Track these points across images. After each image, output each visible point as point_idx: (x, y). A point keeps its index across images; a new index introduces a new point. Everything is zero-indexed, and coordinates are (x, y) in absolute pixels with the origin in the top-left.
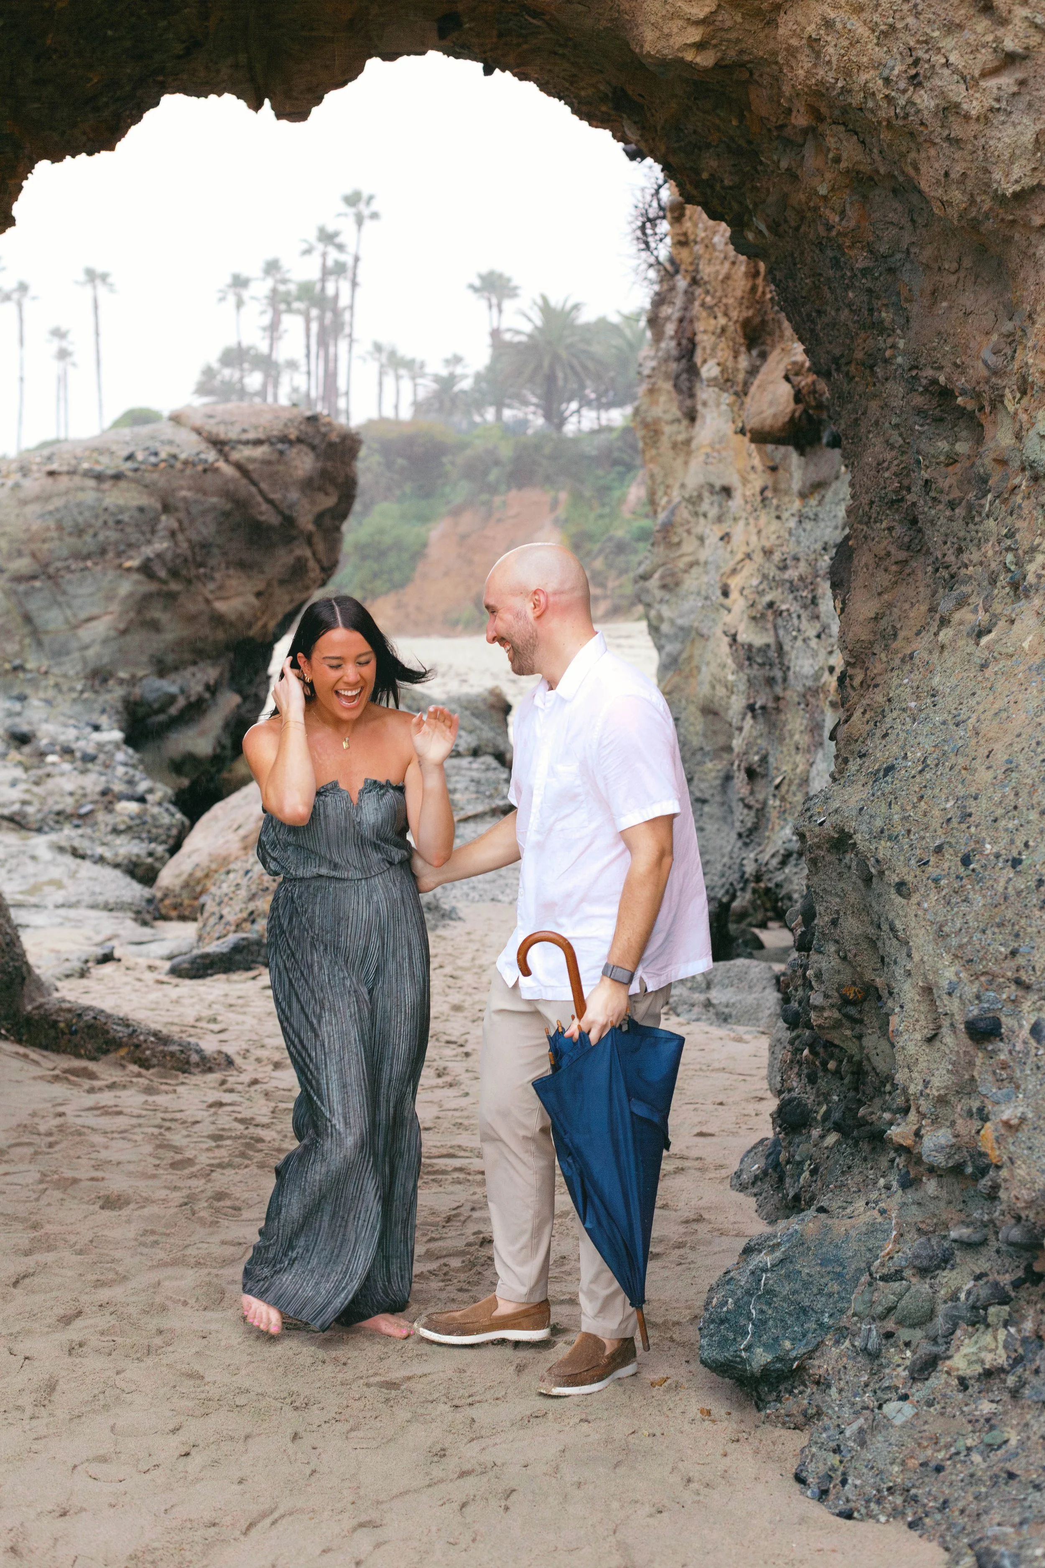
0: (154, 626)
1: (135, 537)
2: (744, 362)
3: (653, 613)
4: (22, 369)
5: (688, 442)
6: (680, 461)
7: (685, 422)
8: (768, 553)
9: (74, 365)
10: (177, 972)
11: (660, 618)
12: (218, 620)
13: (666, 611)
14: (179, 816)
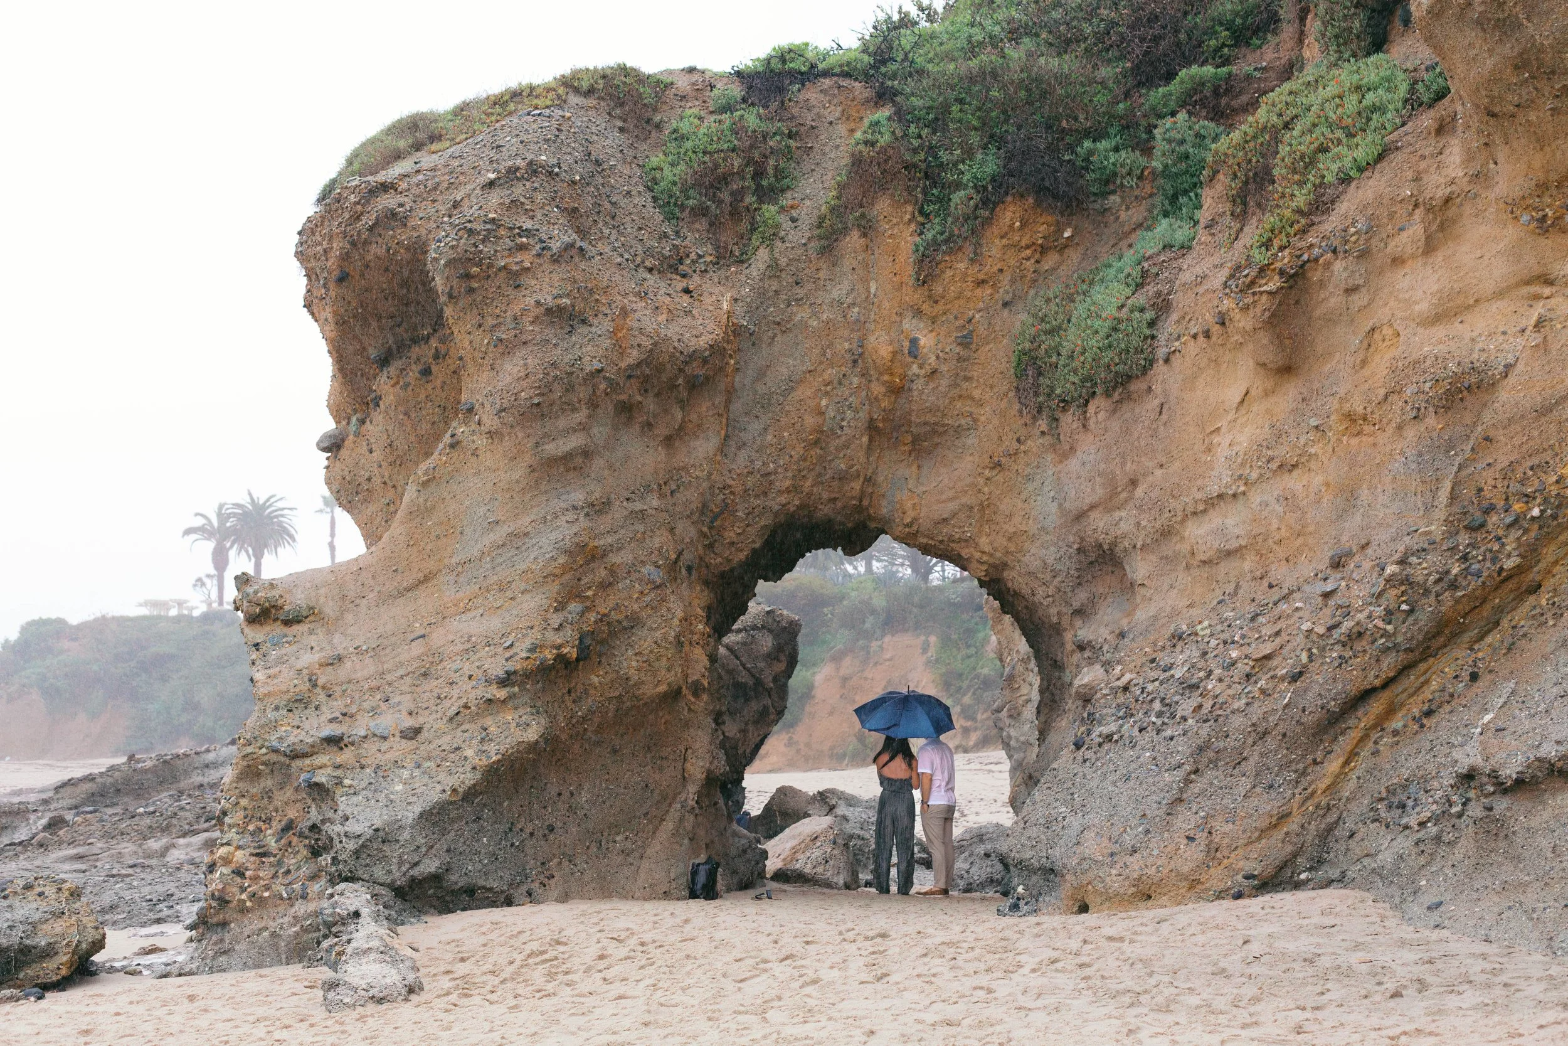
11: (1009, 737)
13: (1013, 732)
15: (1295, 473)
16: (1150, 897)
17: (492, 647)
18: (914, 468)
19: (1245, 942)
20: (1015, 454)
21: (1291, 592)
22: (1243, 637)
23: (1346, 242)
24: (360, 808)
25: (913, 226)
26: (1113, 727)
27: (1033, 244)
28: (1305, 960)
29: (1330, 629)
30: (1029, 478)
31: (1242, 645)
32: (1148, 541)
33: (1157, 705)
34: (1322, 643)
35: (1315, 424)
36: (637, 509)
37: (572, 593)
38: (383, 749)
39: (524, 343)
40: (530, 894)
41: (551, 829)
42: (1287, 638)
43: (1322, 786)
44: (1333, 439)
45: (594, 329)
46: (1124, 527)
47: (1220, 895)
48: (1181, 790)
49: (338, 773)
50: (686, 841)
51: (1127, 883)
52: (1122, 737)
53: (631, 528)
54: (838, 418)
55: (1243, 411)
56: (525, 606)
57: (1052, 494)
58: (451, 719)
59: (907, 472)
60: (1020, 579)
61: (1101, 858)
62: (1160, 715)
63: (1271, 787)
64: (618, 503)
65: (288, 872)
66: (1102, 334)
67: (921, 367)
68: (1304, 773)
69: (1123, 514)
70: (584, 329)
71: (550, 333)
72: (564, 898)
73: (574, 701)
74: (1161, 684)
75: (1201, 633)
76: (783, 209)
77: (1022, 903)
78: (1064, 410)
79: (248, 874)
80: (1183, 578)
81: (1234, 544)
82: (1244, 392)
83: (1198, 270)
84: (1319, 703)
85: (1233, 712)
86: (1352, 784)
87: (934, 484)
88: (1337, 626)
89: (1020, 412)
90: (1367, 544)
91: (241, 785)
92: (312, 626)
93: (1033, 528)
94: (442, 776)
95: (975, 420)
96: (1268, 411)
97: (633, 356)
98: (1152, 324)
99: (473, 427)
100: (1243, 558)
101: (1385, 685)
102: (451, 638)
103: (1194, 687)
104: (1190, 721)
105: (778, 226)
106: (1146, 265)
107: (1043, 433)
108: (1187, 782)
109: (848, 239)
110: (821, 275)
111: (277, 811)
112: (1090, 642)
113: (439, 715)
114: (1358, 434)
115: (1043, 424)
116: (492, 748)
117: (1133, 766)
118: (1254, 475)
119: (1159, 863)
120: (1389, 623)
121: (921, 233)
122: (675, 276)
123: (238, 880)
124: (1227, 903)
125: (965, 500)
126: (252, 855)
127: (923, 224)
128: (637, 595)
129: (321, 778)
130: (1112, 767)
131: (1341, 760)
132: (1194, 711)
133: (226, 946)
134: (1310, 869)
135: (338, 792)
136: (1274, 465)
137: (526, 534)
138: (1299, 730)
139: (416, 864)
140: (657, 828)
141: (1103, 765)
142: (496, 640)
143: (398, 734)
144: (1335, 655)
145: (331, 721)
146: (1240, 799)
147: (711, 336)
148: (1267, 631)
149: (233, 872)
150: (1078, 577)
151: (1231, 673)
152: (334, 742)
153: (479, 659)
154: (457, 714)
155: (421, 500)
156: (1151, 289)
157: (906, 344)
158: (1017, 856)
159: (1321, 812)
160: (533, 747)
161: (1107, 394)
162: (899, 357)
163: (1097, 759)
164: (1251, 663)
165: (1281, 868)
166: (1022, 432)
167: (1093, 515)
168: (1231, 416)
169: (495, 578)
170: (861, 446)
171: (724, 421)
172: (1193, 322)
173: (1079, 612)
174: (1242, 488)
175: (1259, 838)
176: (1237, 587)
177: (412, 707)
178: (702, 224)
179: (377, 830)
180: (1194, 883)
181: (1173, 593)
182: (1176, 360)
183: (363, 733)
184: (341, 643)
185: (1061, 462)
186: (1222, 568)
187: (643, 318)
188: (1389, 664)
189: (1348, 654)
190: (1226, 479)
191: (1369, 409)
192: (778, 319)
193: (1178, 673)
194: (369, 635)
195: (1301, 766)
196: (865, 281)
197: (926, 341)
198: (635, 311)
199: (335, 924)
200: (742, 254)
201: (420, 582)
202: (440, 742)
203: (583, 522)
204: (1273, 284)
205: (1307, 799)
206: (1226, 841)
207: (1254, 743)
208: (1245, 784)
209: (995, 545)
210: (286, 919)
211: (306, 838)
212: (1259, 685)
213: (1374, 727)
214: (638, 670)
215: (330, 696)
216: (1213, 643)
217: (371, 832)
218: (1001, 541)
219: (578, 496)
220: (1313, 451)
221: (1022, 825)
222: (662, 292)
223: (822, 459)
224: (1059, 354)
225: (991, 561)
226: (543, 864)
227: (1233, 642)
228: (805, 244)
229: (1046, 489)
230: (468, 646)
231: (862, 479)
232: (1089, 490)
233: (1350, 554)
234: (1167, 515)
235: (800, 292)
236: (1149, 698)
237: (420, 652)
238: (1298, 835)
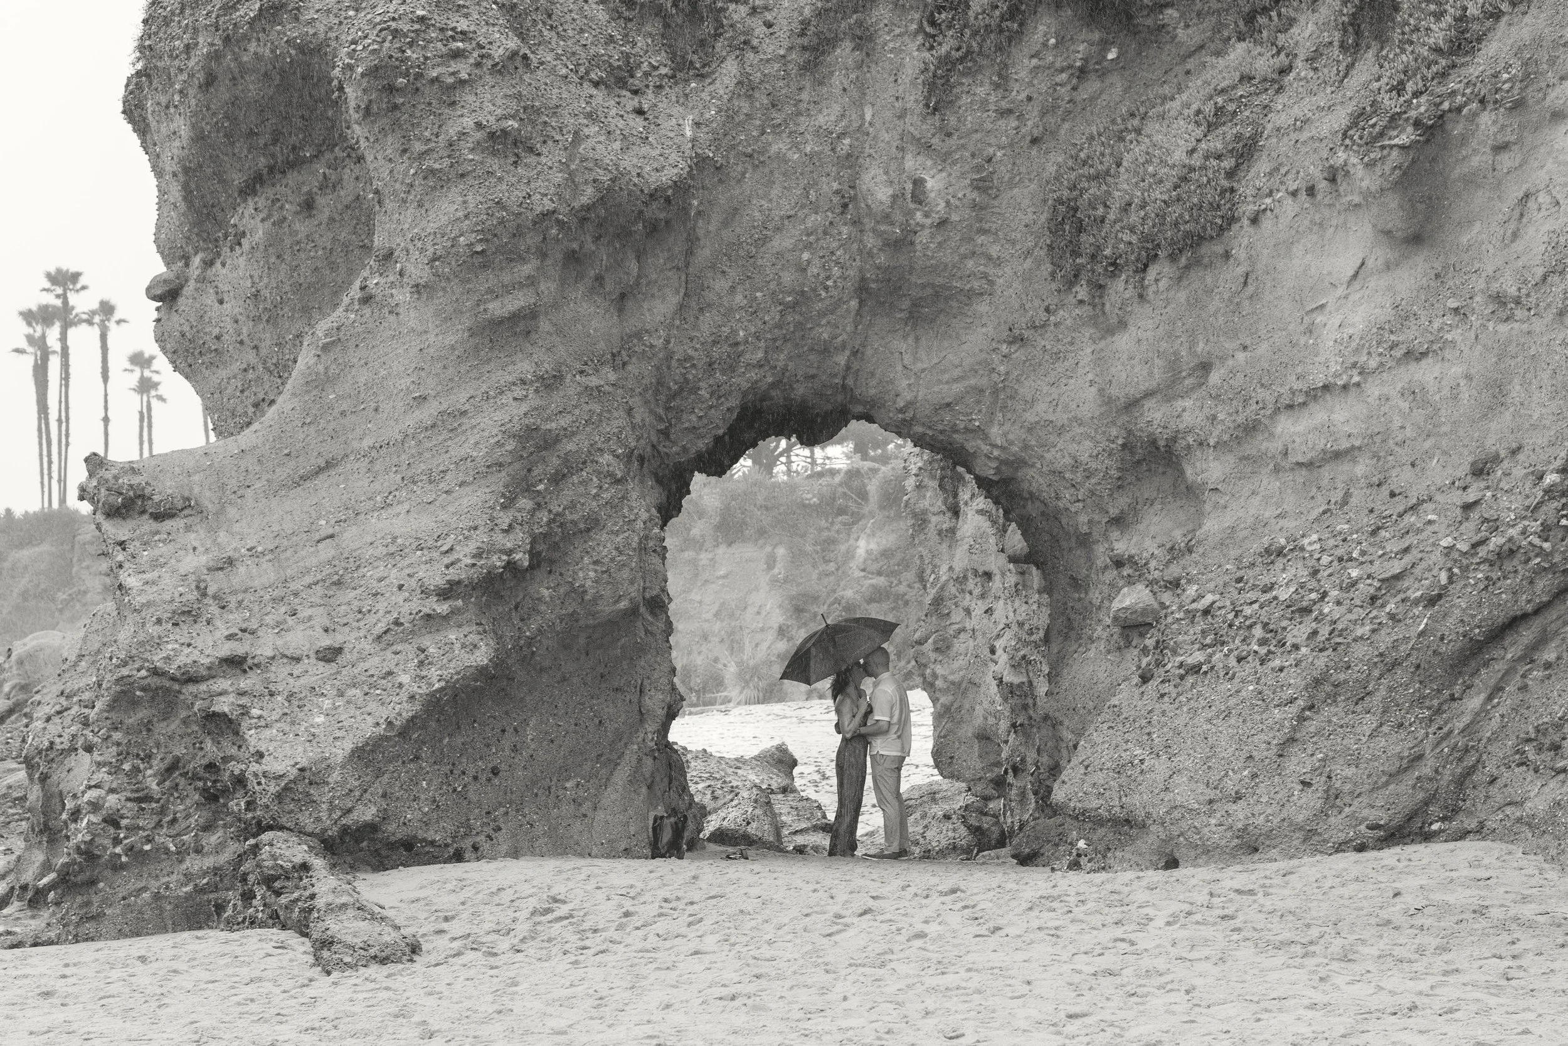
3: (928, 671)
4: (106, 408)
5: (952, 531)
6: (945, 546)
7: (949, 515)
8: (1021, 625)
9: (160, 398)
11: (935, 676)
13: (940, 670)
15: (1424, 362)
16: (1256, 850)
17: (426, 552)
18: (911, 340)
19: (1396, 895)
20: (1043, 326)
21: (1421, 502)
22: (1363, 553)
23: (1497, 91)
24: (274, 744)
25: (920, 39)
26: (1198, 657)
27: (1070, 67)
28: (1475, 912)
29: (1474, 546)
30: (1057, 356)
31: (1362, 563)
32: (1226, 437)
33: (1258, 632)
34: (1465, 562)
35: (1455, 305)
36: (593, 384)
37: (522, 486)
38: (296, 673)
39: (462, 176)
40: (475, 848)
41: (495, 772)
42: (1420, 556)
43: (1459, 725)
44: (1477, 324)
45: (543, 160)
46: (1188, 419)
47: (1339, 848)
48: (1294, 729)
49: (244, 701)
50: (644, 790)
51: (1229, 834)
52: (1212, 668)
53: (586, 408)
54: (823, 275)
55: (1357, 285)
56: (465, 502)
57: (1090, 376)
58: (379, 637)
59: (903, 347)
60: (1041, 480)
61: (1196, 806)
62: (1263, 642)
63: (1401, 725)
64: (569, 376)
65: (174, 821)
66: (1169, 185)
67: (927, 215)
68: (1439, 711)
69: (1188, 403)
70: (531, 159)
71: (494, 164)
72: (515, 854)
73: (522, 620)
74: (1261, 607)
75: (1309, 548)
76: (754, 11)
77: (1083, 861)
78: (1113, 275)
79: (124, 822)
80: (1268, 483)
81: (1345, 445)
82: (1359, 262)
83: (1296, 111)
84: (1461, 630)
85: (1355, 640)
86: (1495, 723)
87: (935, 361)
88: (1483, 542)
89: (1053, 275)
90: (1519, 448)
91: (113, 715)
92: (188, 521)
93: (1061, 418)
94: (372, 706)
95: (991, 283)
96: (1390, 288)
97: (588, 194)
98: (1231, 174)
99: (391, 278)
100: (1354, 461)
101: (1537, 612)
102: (369, 539)
103: (1307, 611)
104: (1304, 650)
105: (749, 32)
106: (1220, 100)
107: (1081, 302)
108: (1301, 719)
109: (839, 51)
110: (805, 96)
111: (158, 745)
112: (1131, 557)
113: (362, 633)
114: (1507, 319)
115: (1082, 291)
116: (433, 673)
117: (1232, 702)
118: (1373, 363)
119: (1269, 811)
120: (1546, 540)
121: (932, 48)
122: (624, 93)
123: (112, 830)
124: (1353, 856)
125: (973, 382)
126: (128, 799)
127: (933, 36)
128: (594, 491)
129: (223, 705)
130: (1203, 703)
131: (1483, 696)
132: (1308, 638)
133: (94, 909)
134: (1443, 819)
135: (244, 725)
136: (1398, 353)
137: (464, 413)
138: (1436, 661)
139: (349, 811)
140: (611, 774)
141: (1189, 700)
142: (430, 543)
143: (313, 656)
144: (1480, 576)
145: (230, 637)
146: (1364, 739)
147: (675, 171)
148: (1393, 546)
149: (105, 820)
150: (1119, 478)
151: (1351, 595)
152: (235, 664)
153: (409, 566)
154: (385, 632)
155: (321, 368)
156: (1229, 131)
157: (909, 186)
158: (1079, 805)
159: (1457, 755)
160: (482, 671)
161: (1173, 258)
162: (900, 202)
163: (1179, 694)
164: (1376, 584)
165: (1410, 818)
166: (1052, 301)
167: (1149, 404)
168: (1340, 291)
169: (423, 466)
170: (848, 311)
171: (683, 278)
172: (1290, 176)
173: (1119, 522)
174: (1356, 379)
175: (1386, 784)
176: (1347, 495)
177: (328, 623)
178: (654, 26)
179: (302, 770)
180: (1309, 834)
181: (1256, 501)
182: (1267, 223)
183: (270, 653)
184: (230, 545)
185: (1102, 338)
186: (1326, 473)
187: (599, 147)
188: (1544, 586)
189: (1496, 574)
190: (1334, 367)
191: (1524, 291)
192: (749, 150)
193: (1284, 594)
194: (263, 534)
195: (1435, 702)
196: (859, 104)
197: (933, 183)
198: (588, 137)
199: (278, 878)
200: (704, 66)
201: (320, 470)
202: (367, 665)
203: (534, 401)
204: (1406, 136)
205: (1443, 739)
206: (1348, 787)
207: (1381, 676)
208: (1369, 722)
209: (1011, 437)
210: (174, 877)
211: (200, 779)
212: (1387, 610)
213: (1521, 659)
214: (596, 582)
215: (223, 608)
216: (1326, 559)
217: (295, 771)
218: (1016, 433)
219: (524, 367)
220: (1449, 337)
221: (1082, 771)
222: (613, 112)
223: (799, 325)
224: (1106, 206)
225: (1003, 457)
226: (488, 813)
227: (1351, 559)
228: (784, 57)
229: (1081, 371)
230: (392, 549)
231: (847, 353)
232: (1145, 373)
233: (1496, 459)
234: (1254, 407)
235: (779, 118)
236: (1248, 623)
237: (330, 555)
238: (1431, 780)
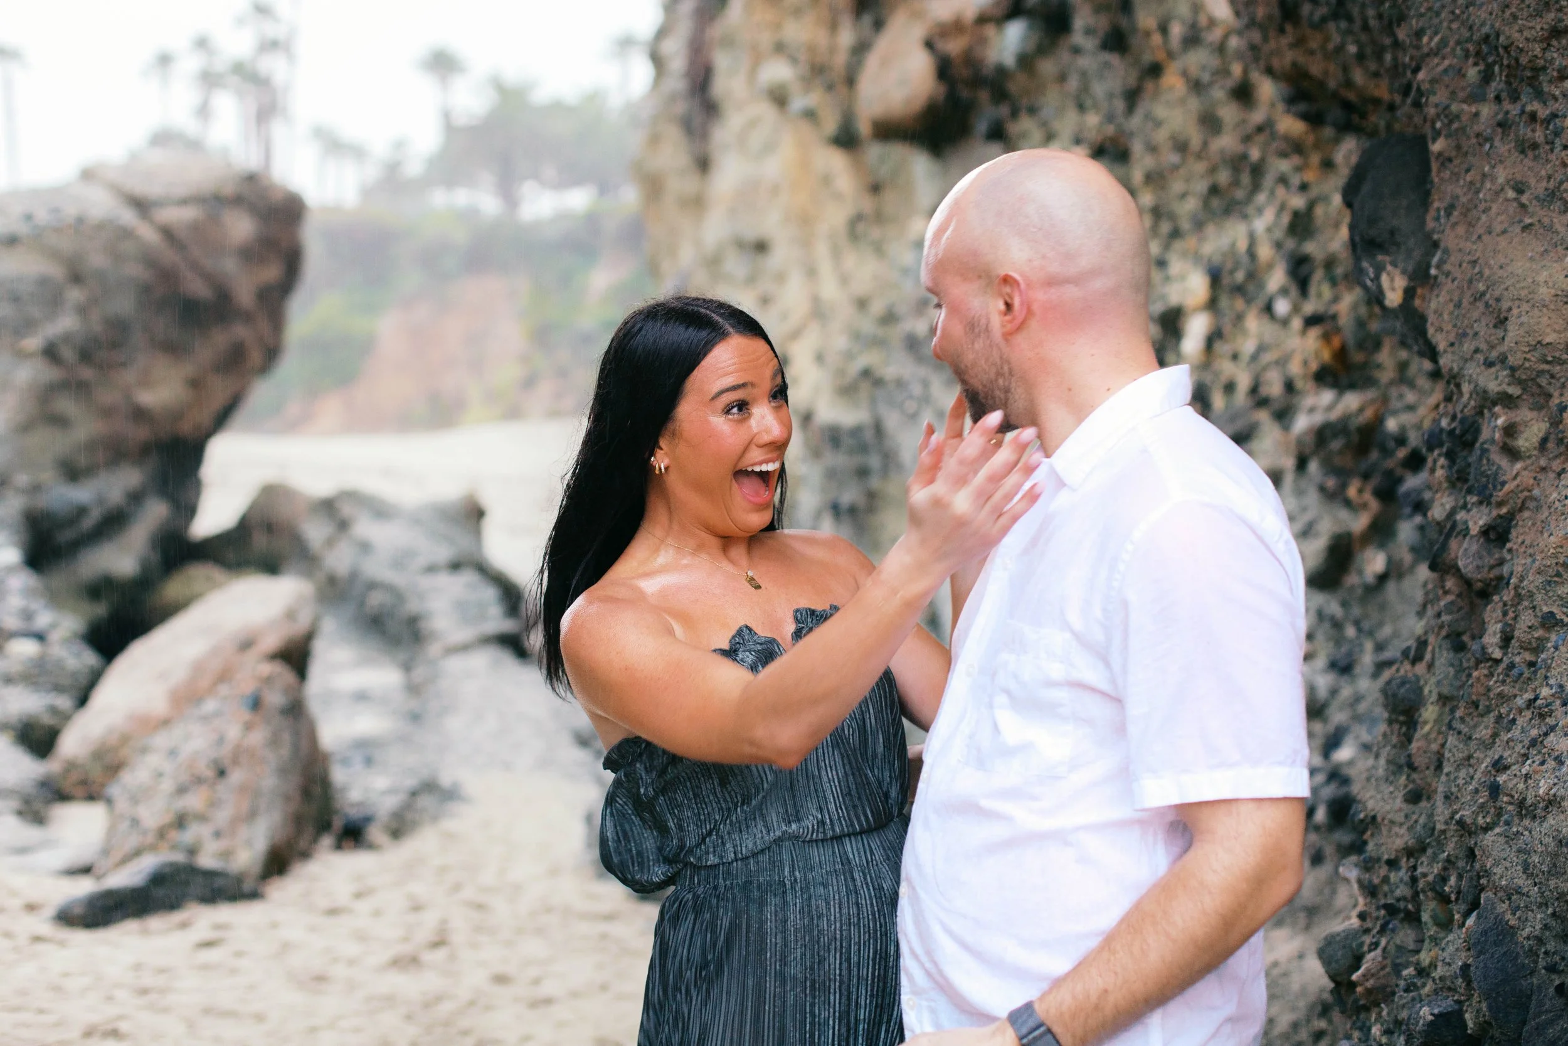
0: (59, 421)
1: (35, 312)
2: (846, 37)
5: (700, 196)
7: (695, 173)
8: (862, 304)
10: (68, 918)
12: (140, 414)
14: (90, 658)
